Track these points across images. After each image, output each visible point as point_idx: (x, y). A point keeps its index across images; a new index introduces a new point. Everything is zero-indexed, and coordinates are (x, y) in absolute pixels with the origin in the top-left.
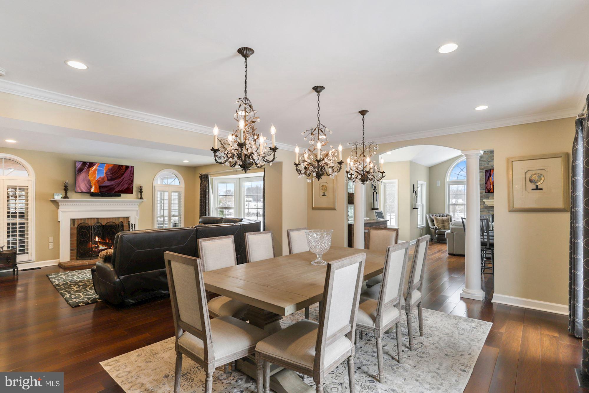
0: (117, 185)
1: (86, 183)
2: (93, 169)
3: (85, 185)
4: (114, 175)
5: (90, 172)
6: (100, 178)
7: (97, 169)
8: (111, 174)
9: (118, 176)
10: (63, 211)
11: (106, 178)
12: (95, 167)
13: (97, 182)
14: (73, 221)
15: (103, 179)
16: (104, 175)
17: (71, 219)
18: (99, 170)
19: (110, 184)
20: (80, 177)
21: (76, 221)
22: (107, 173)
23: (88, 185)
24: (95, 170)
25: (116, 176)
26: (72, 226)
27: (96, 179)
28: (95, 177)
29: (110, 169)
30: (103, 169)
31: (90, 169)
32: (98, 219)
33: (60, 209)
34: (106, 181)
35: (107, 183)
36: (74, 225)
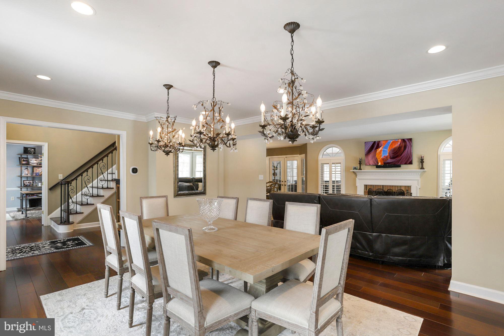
0: (398, 162)
1: (374, 160)
2: (379, 150)
3: (373, 162)
4: (396, 154)
5: (377, 152)
6: (384, 156)
7: (382, 150)
8: (393, 154)
9: (398, 155)
10: (359, 179)
11: (389, 157)
12: (381, 148)
13: (383, 160)
14: (366, 186)
15: (387, 157)
16: (388, 154)
17: (364, 185)
18: (384, 151)
19: (391, 161)
20: (370, 156)
21: (368, 186)
22: (390, 153)
23: (375, 162)
24: (381, 151)
25: (396, 155)
26: (365, 190)
27: (382, 157)
28: (381, 156)
29: (392, 150)
30: (387, 150)
31: (377, 150)
32: (383, 186)
33: (357, 178)
34: (389, 159)
35: (390, 160)
36: (366, 190)
